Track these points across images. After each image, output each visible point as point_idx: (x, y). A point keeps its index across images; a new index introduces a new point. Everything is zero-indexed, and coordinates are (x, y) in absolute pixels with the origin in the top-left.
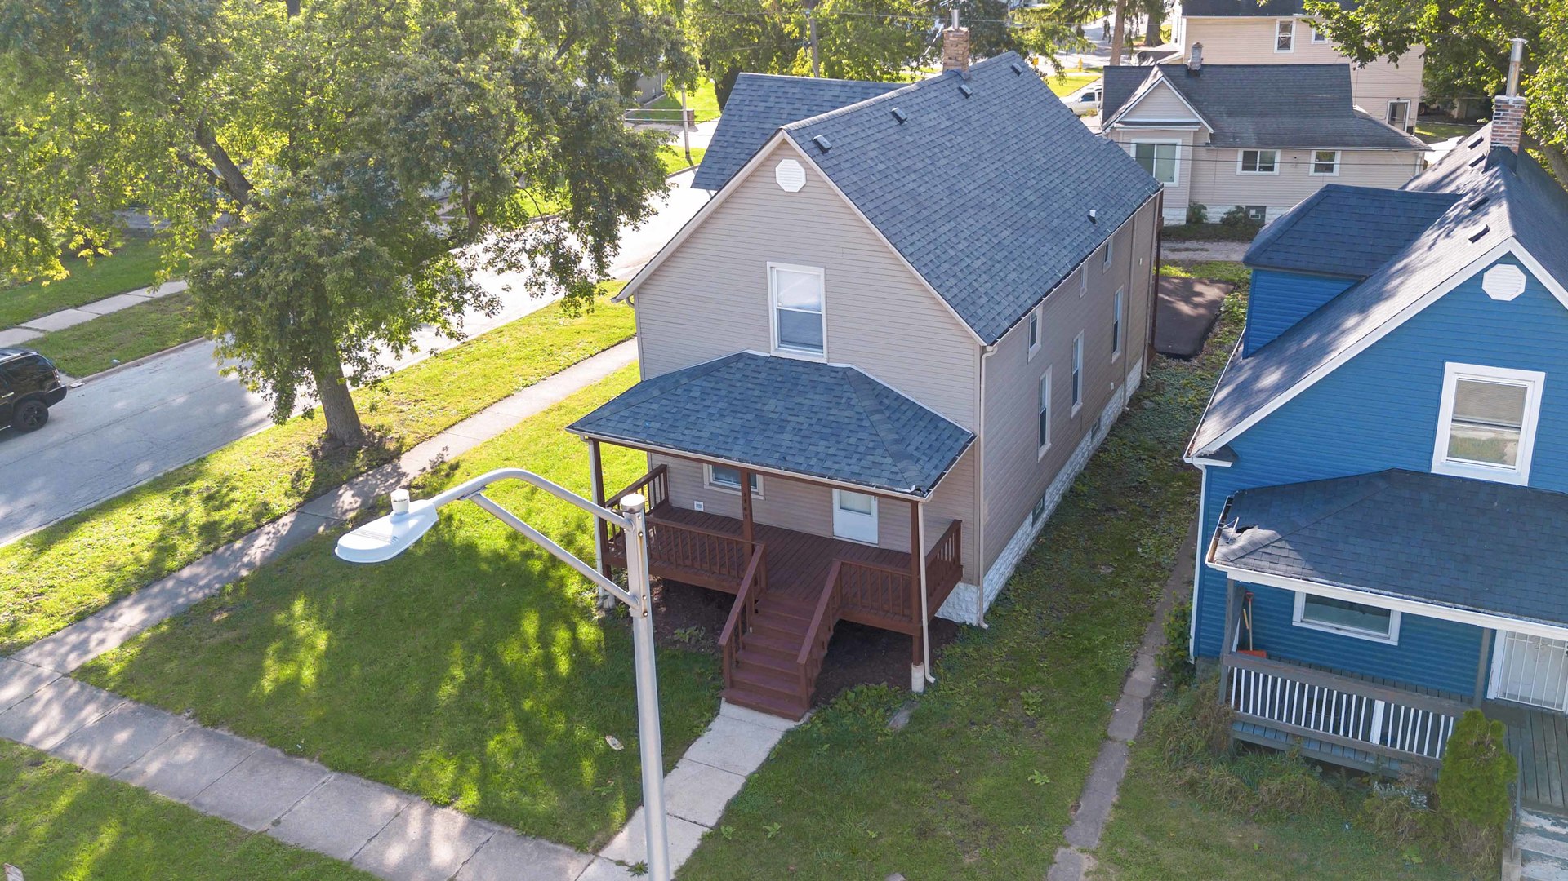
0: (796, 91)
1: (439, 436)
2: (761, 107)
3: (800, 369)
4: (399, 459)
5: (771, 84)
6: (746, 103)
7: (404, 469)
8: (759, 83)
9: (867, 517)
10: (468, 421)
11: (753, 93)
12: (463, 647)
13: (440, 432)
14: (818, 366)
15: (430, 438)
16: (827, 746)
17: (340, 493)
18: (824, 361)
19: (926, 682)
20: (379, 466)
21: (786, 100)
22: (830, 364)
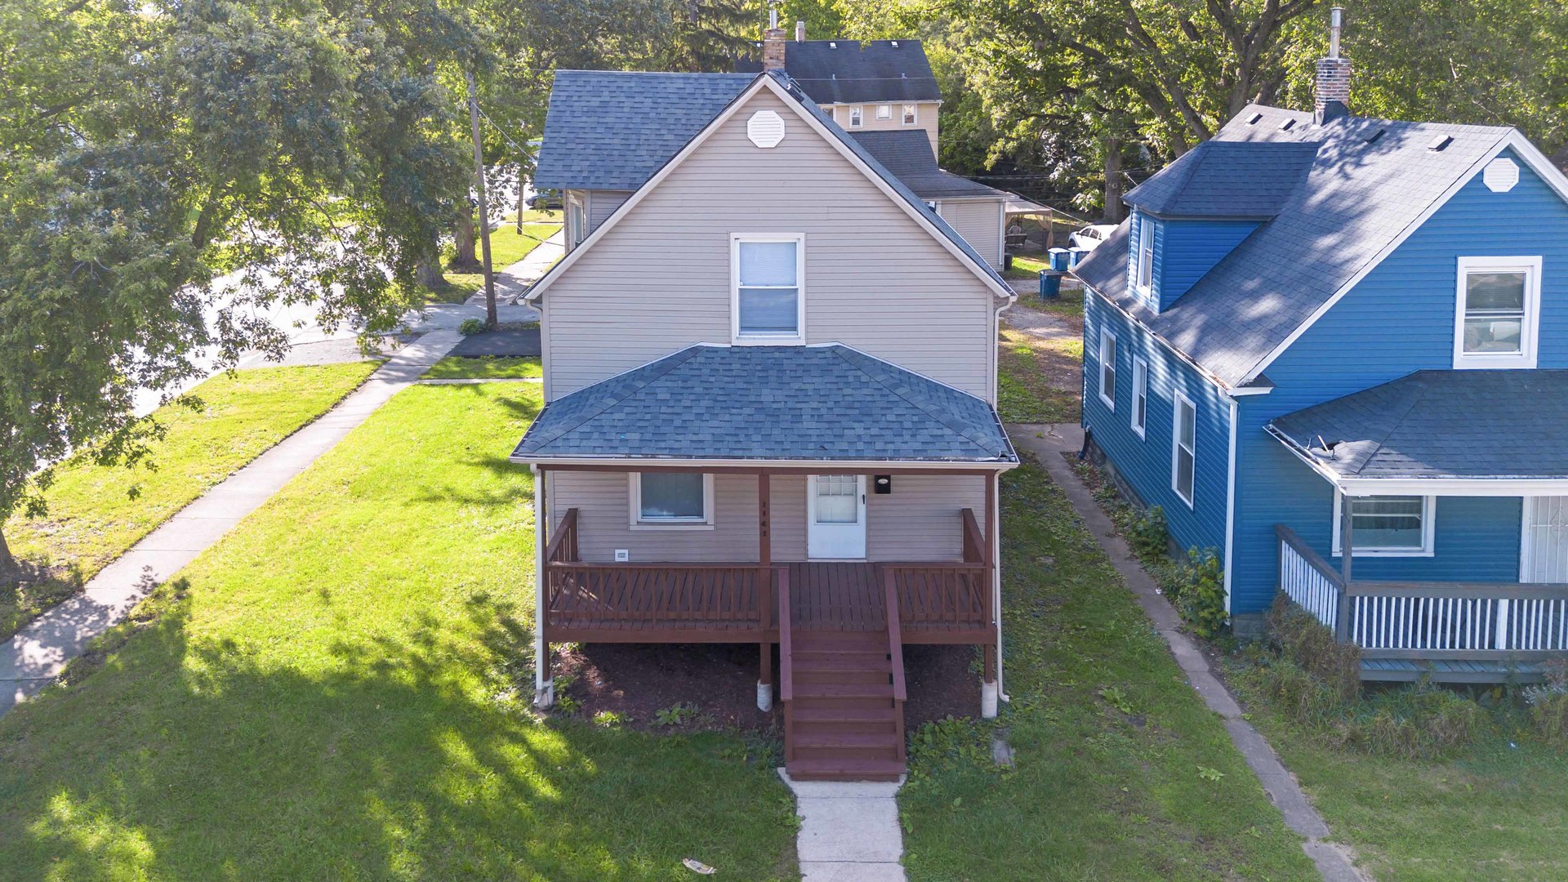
0: (633, 84)
1: (127, 555)
2: (595, 102)
3: (777, 355)
4: (83, 591)
5: (600, 79)
6: (575, 98)
7: (100, 601)
8: (583, 79)
9: (853, 527)
10: (158, 533)
11: (579, 89)
12: (382, 796)
13: (125, 551)
14: (798, 350)
15: (115, 558)
16: (958, 801)
17: (16, 645)
18: (803, 343)
19: (1000, 702)
20: (57, 604)
21: (622, 94)
22: (808, 346)
